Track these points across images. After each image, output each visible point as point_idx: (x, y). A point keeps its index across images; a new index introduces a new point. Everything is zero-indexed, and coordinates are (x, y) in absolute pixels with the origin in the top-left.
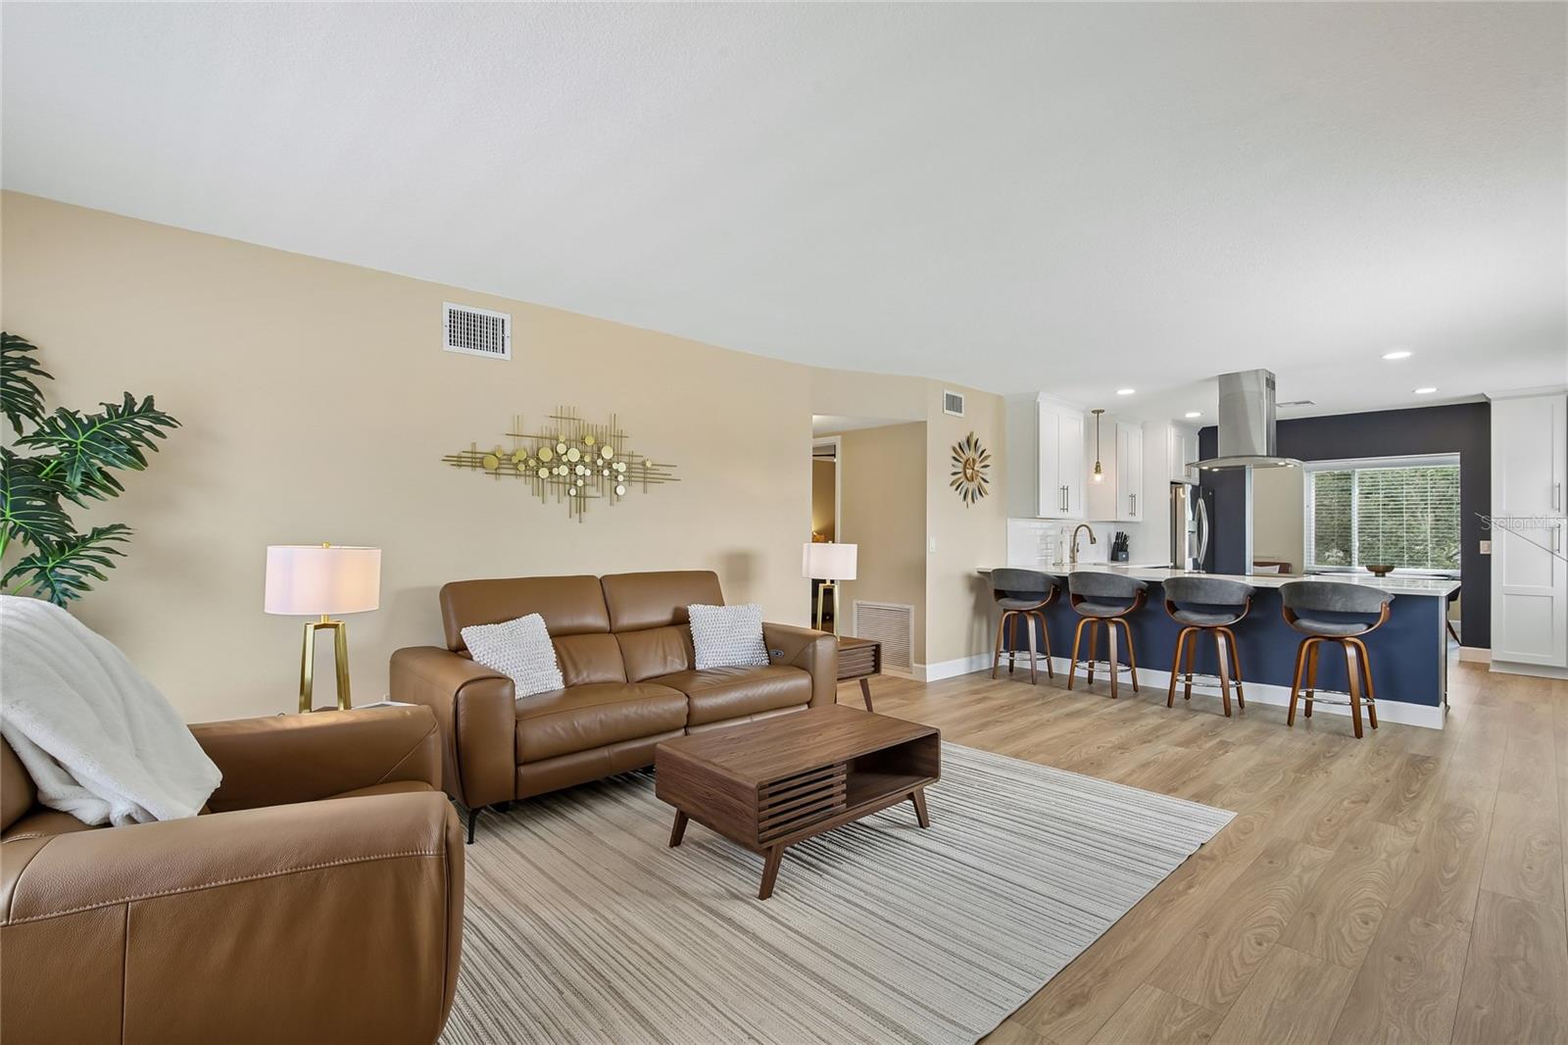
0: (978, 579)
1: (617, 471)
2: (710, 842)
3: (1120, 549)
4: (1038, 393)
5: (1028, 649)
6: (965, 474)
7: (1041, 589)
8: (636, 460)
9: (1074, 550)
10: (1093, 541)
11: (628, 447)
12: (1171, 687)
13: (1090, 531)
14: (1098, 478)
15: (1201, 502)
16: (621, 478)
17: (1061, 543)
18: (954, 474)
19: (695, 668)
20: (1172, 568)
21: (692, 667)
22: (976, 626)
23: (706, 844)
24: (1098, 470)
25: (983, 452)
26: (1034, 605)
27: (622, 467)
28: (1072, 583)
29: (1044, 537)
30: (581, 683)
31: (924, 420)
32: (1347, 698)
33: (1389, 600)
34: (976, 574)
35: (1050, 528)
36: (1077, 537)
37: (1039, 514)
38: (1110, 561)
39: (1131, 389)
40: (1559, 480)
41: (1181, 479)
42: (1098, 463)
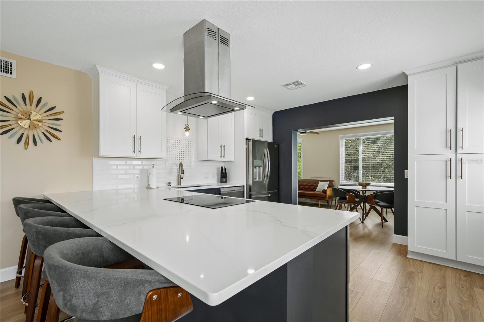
9: (179, 177)
14: (187, 134)
15: (267, 150)
24: (187, 129)
38: (220, 183)
39: (161, 63)
40: (451, 127)
41: (254, 137)
42: (187, 125)
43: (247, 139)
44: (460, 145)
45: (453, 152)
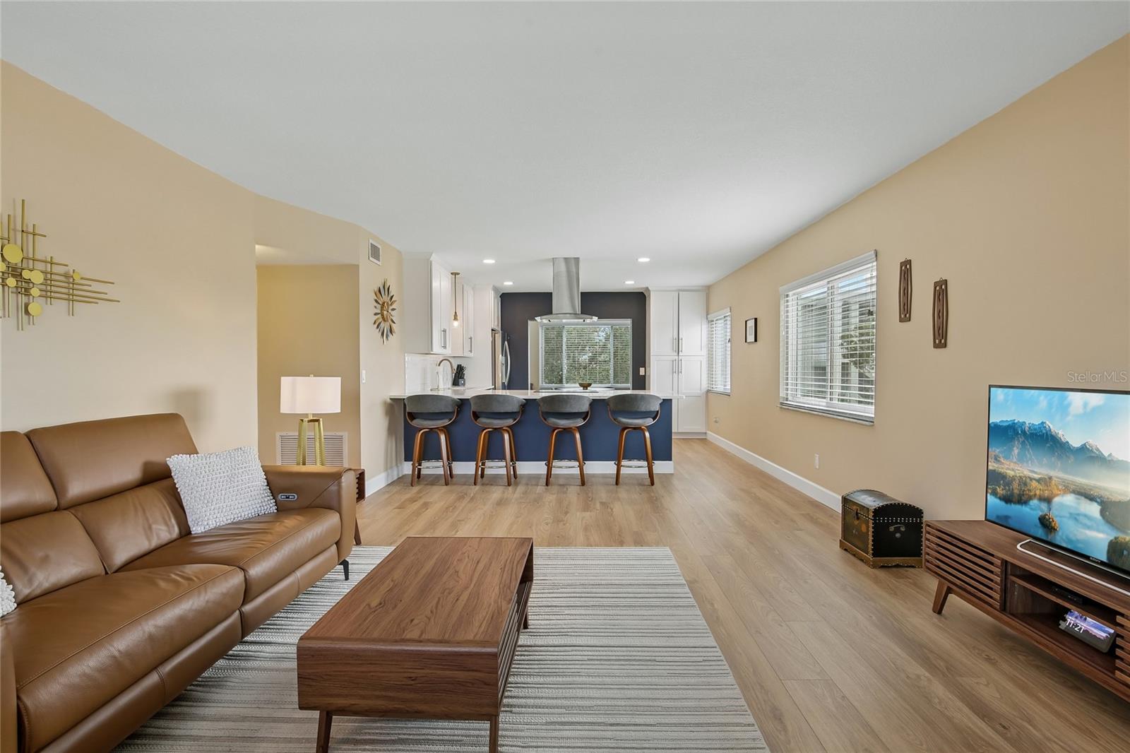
0: (390, 405)
1: (28, 281)
2: (357, 731)
3: (459, 376)
4: (432, 253)
5: (442, 459)
6: (383, 315)
8: (56, 269)
11: (44, 249)
12: (548, 472)
13: (451, 364)
14: (456, 324)
15: (506, 342)
16: (35, 292)
17: (437, 373)
18: (376, 314)
19: (190, 533)
20: (493, 389)
21: (186, 532)
22: (389, 445)
23: (358, 737)
24: (456, 319)
25: (392, 297)
26: (440, 423)
27: (37, 277)
28: (475, 404)
29: (425, 369)
30: (38, 592)
31: (357, 263)
32: (645, 463)
33: (660, 402)
34: (389, 401)
37: (432, 350)
38: (453, 386)
39: (493, 258)
40: (676, 336)
41: (496, 328)
42: (456, 313)
43: (492, 330)
44: (680, 350)
45: (677, 354)
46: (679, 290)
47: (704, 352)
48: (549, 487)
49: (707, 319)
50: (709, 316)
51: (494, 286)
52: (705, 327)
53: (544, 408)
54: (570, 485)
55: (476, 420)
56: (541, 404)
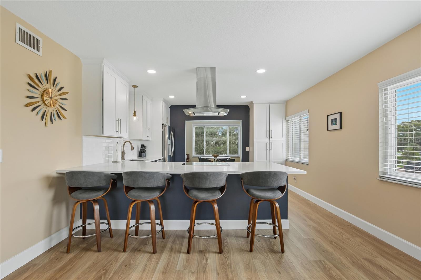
0: (58, 178)
3: (142, 152)
6: (43, 101)
7: (103, 184)
9: (123, 153)
10: (133, 149)
13: (131, 144)
14: (135, 118)
15: (172, 133)
17: (117, 150)
18: (32, 97)
22: (55, 212)
24: (135, 115)
25: (61, 89)
26: (98, 195)
28: (125, 179)
29: (108, 148)
34: (55, 175)
35: (110, 143)
36: (125, 147)
37: (103, 133)
38: (138, 158)
39: (155, 70)
40: (268, 129)
41: (165, 123)
42: (135, 111)
43: (163, 125)
44: (271, 137)
45: (268, 139)
46: (270, 103)
47: (284, 138)
48: (191, 255)
49: (286, 119)
50: (286, 118)
51: (164, 99)
52: (284, 124)
53: (186, 183)
54: (209, 252)
55: (127, 193)
56: (184, 179)
